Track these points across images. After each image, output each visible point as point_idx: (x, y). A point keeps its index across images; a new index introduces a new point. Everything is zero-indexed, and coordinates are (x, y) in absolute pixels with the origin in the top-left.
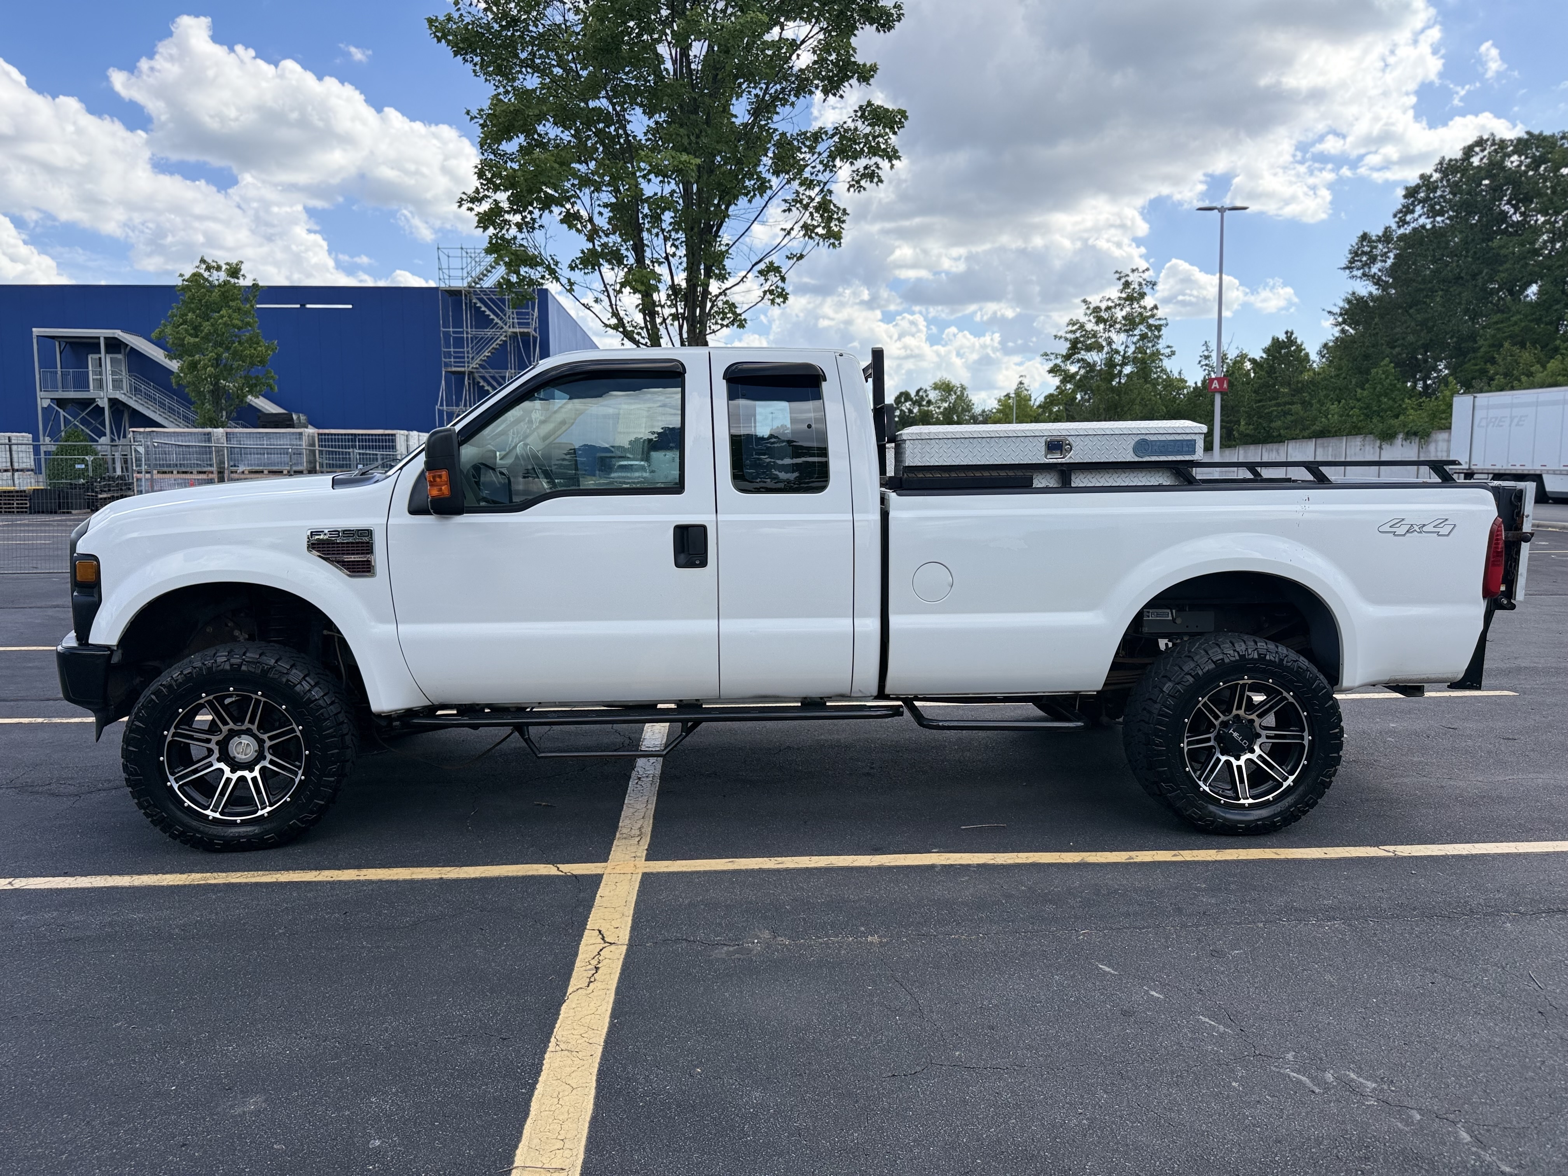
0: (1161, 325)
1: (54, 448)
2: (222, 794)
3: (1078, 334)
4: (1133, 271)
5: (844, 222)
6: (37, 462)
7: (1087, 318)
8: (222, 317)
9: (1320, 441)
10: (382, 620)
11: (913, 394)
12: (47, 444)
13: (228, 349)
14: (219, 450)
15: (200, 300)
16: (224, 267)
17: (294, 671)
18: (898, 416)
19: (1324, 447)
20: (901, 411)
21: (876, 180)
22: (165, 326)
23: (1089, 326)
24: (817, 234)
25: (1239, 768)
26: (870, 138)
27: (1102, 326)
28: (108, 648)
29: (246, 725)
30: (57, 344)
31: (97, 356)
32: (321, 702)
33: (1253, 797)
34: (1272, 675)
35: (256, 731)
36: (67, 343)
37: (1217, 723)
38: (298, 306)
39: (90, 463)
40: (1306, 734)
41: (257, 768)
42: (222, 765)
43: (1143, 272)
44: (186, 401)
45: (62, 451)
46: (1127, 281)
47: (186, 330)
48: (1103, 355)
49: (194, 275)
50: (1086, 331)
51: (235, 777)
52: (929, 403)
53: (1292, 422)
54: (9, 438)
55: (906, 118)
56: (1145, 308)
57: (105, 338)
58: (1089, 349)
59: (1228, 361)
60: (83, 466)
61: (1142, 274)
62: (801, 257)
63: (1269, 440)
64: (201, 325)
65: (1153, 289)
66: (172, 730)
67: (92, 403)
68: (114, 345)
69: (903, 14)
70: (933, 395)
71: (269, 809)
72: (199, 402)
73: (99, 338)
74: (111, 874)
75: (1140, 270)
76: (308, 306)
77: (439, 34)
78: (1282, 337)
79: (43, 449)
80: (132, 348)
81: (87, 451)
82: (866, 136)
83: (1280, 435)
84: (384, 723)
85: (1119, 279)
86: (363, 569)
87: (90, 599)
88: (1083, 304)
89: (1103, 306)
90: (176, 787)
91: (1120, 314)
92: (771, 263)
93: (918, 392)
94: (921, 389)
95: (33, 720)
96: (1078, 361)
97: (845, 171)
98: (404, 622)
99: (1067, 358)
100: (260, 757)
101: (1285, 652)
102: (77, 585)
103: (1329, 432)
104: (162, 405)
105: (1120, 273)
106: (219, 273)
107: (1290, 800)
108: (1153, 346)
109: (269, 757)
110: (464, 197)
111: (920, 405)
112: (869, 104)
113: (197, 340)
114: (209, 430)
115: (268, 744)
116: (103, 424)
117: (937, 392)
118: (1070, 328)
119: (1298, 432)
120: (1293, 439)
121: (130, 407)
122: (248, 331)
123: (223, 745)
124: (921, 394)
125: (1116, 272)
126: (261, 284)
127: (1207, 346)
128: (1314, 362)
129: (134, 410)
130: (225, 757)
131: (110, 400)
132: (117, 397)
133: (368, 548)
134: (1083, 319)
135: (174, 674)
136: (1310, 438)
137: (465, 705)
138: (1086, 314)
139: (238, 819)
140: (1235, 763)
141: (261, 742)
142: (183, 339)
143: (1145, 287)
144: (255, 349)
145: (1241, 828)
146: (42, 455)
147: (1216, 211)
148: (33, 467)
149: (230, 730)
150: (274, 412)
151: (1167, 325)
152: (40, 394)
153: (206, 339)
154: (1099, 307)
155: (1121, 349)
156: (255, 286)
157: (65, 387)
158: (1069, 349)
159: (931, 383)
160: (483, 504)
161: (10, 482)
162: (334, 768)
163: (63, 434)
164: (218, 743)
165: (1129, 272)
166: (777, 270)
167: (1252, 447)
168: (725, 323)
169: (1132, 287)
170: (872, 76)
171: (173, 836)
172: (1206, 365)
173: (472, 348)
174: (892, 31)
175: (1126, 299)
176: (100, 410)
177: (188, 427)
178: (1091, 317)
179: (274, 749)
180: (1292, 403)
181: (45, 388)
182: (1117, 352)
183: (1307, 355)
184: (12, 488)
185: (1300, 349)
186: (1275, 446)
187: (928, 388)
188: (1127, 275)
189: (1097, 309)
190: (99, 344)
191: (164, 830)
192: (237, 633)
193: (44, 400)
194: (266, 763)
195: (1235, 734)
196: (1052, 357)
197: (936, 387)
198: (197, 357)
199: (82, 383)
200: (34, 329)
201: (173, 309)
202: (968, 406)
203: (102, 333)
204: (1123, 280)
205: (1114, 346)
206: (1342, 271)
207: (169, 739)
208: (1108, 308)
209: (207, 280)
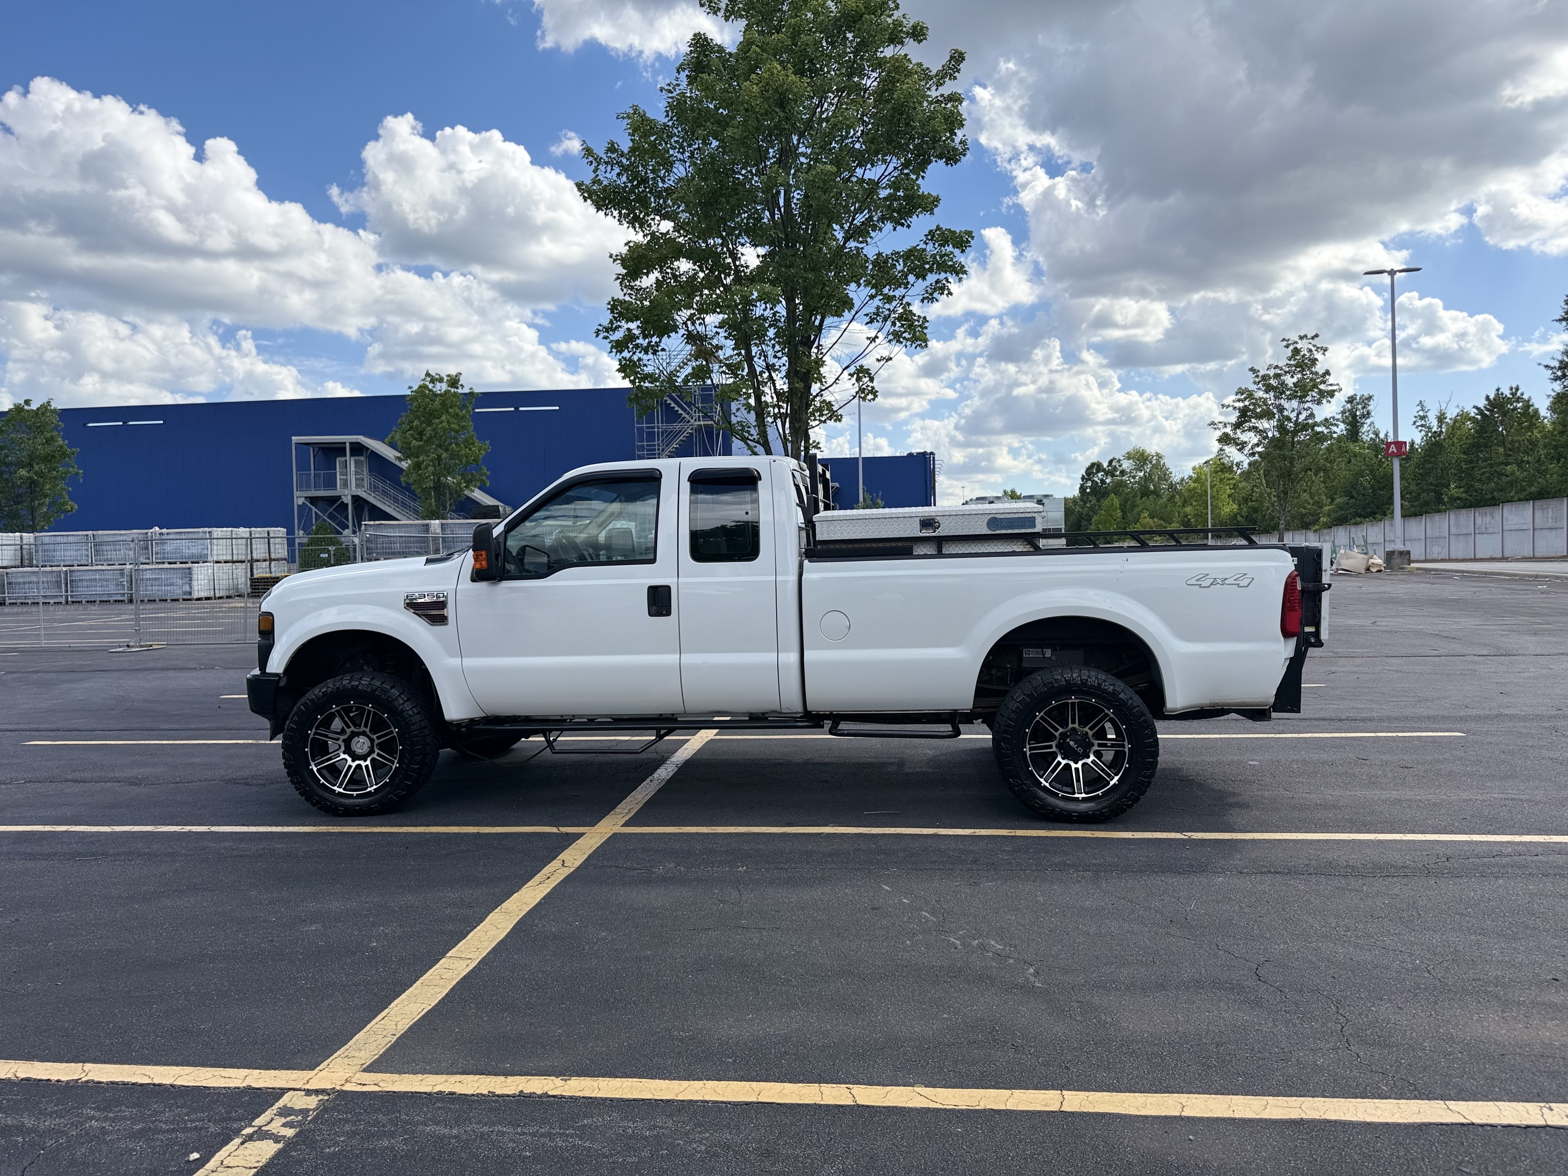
0: (1334, 391)
1: (305, 540)
2: (345, 776)
3: (1247, 403)
4: (1301, 338)
5: (926, 328)
6: (291, 552)
7: (1256, 387)
8: (442, 422)
9: (1538, 503)
10: (453, 656)
11: (1105, 465)
12: (301, 536)
13: (447, 450)
14: (435, 539)
15: (425, 409)
16: (446, 379)
17: (393, 690)
18: (1090, 487)
19: (1542, 509)
20: (1093, 481)
21: (946, 292)
22: (396, 432)
23: (1261, 394)
24: (904, 338)
25: (1077, 769)
26: (938, 257)
27: (1272, 394)
28: (277, 675)
29: (363, 729)
30: (311, 449)
31: (343, 459)
32: (410, 712)
33: (1086, 793)
34: (1094, 695)
35: (368, 733)
36: (320, 448)
37: (1057, 734)
38: (513, 409)
39: (332, 553)
40: (1126, 743)
41: (369, 759)
42: (346, 756)
43: (1313, 338)
44: (413, 496)
45: (312, 542)
46: (1296, 348)
47: (412, 435)
48: (1273, 422)
49: (420, 387)
50: (1256, 399)
51: (354, 764)
52: (1123, 473)
53: (1507, 483)
54: (268, 533)
55: (973, 238)
56: (1317, 373)
57: (350, 443)
58: (1259, 417)
59: (1447, 420)
60: (326, 555)
61: (1311, 341)
62: (891, 359)
63: (1482, 504)
64: (424, 429)
65: (1324, 354)
66: (314, 730)
67: (337, 501)
68: (358, 449)
69: (968, 149)
70: (1127, 465)
71: (375, 787)
72: (423, 497)
73: (345, 443)
74: (270, 826)
75: (1309, 337)
76: (521, 409)
77: (586, 195)
78: (1507, 392)
79: (297, 541)
80: (372, 451)
81: (332, 542)
82: (934, 256)
83: (1493, 498)
84: (454, 729)
85: (1287, 346)
86: (441, 620)
87: (267, 642)
88: (1251, 373)
89: (1271, 372)
90: (315, 769)
91: (1290, 381)
92: (861, 366)
93: (1111, 462)
94: (1114, 459)
95: (246, 742)
96: (1250, 430)
97: (919, 286)
98: (466, 657)
99: (1237, 426)
100: (372, 751)
101: (1104, 677)
102: (261, 633)
103: (1549, 493)
104: (396, 500)
105: (1289, 340)
106: (442, 384)
107: (1115, 796)
108: (1363, 408)
109: (377, 751)
110: (600, 328)
111: (1113, 476)
112: (938, 228)
113: (421, 443)
114: (428, 522)
115: (377, 741)
116: (347, 518)
117: (1131, 461)
118: (1239, 397)
119: (1513, 493)
120: (1508, 501)
121: (369, 503)
122: (464, 434)
123: (348, 742)
124: (1114, 464)
125: (1284, 340)
126: (476, 391)
127: (1422, 406)
128: (1545, 418)
129: (373, 506)
130: (348, 751)
131: (353, 496)
132: (359, 494)
133: (442, 605)
134: (1252, 387)
135: (316, 692)
136: (1527, 500)
137: (508, 717)
138: (1255, 383)
139: (355, 793)
140: (1073, 766)
141: (372, 741)
142: (410, 443)
143: (1315, 353)
144: (470, 450)
145: (1075, 816)
146: (297, 546)
147: (1386, 274)
148: (286, 557)
149: (352, 732)
150: (491, 504)
151: (1341, 390)
152: (296, 493)
153: (429, 441)
154: (1268, 375)
155: (1293, 416)
156: (471, 394)
157: (317, 487)
158: (1239, 417)
159: (1124, 452)
160: (524, 573)
161: (268, 570)
162: (418, 759)
163: (314, 527)
164: (344, 741)
165: (1297, 339)
166: (867, 372)
167: (1464, 511)
168: (823, 419)
169: (1302, 353)
170: (936, 206)
171: (313, 804)
172: (1422, 426)
173: (663, 441)
174: (959, 164)
175: (1296, 366)
176: (345, 506)
177: (417, 519)
178: (1260, 385)
179: (381, 746)
180: (1507, 464)
181: (300, 488)
182: (1289, 419)
183: (1536, 411)
184: (268, 575)
185: (1527, 405)
186: (1488, 510)
187: (1122, 458)
188: (1296, 343)
189: (1265, 378)
190: (345, 448)
191: (307, 799)
192: (365, 668)
193: (299, 499)
194: (375, 756)
195: (1072, 743)
196: (1220, 426)
197: (1129, 457)
198: (421, 458)
199: (331, 483)
200: (293, 438)
201: (402, 417)
202: (1165, 474)
203: (348, 439)
204: (1292, 347)
205: (1286, 413)
206: (1558, 323)
207: (311, 736)
208: (1277, 376)
209: (431, 390)
